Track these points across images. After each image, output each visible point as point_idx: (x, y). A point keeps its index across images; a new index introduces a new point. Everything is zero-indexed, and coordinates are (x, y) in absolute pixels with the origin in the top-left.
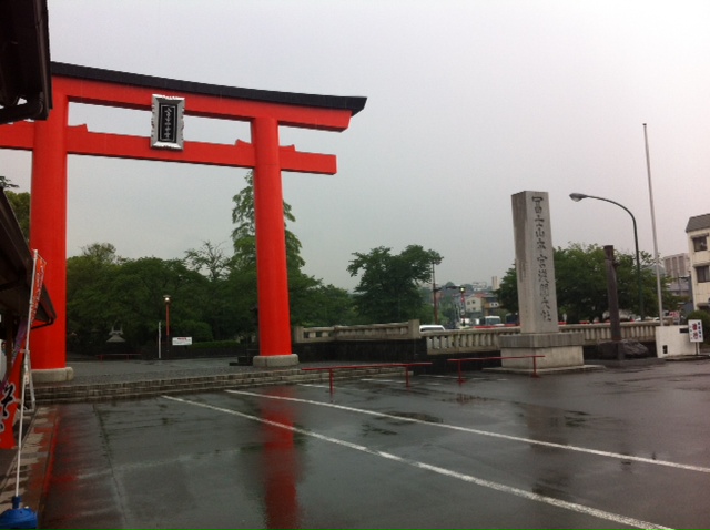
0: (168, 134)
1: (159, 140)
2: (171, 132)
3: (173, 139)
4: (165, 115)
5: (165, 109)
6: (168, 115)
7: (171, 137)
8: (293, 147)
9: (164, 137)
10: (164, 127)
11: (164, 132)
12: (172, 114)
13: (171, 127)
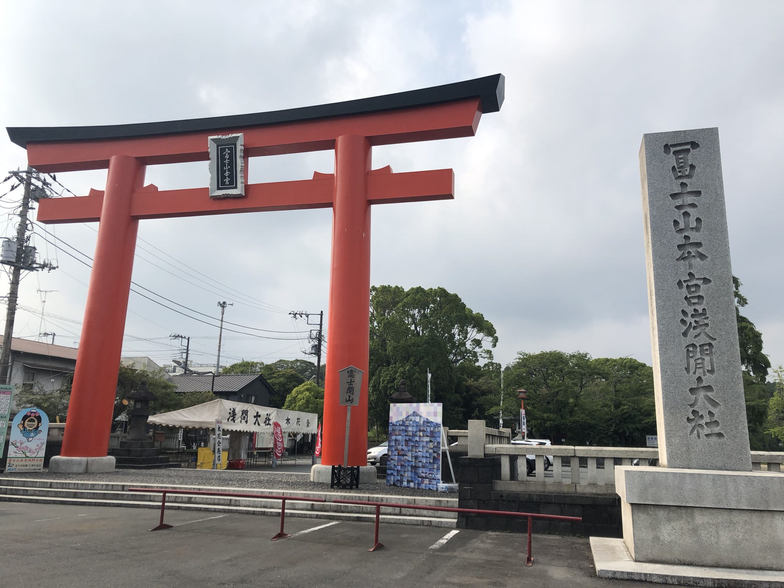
0: (227, 180)
1: (219, 189)
2: (231, 176)
3: (233, 184)
4: (223, 158)
5: (223, 150)
6: (227, 157)
7: (231, 183)
8: (388, 167)
9: (223, 183)
10: (223, 172)
11: (224, 177)
12: (231, 155)
13: (231, 170)
